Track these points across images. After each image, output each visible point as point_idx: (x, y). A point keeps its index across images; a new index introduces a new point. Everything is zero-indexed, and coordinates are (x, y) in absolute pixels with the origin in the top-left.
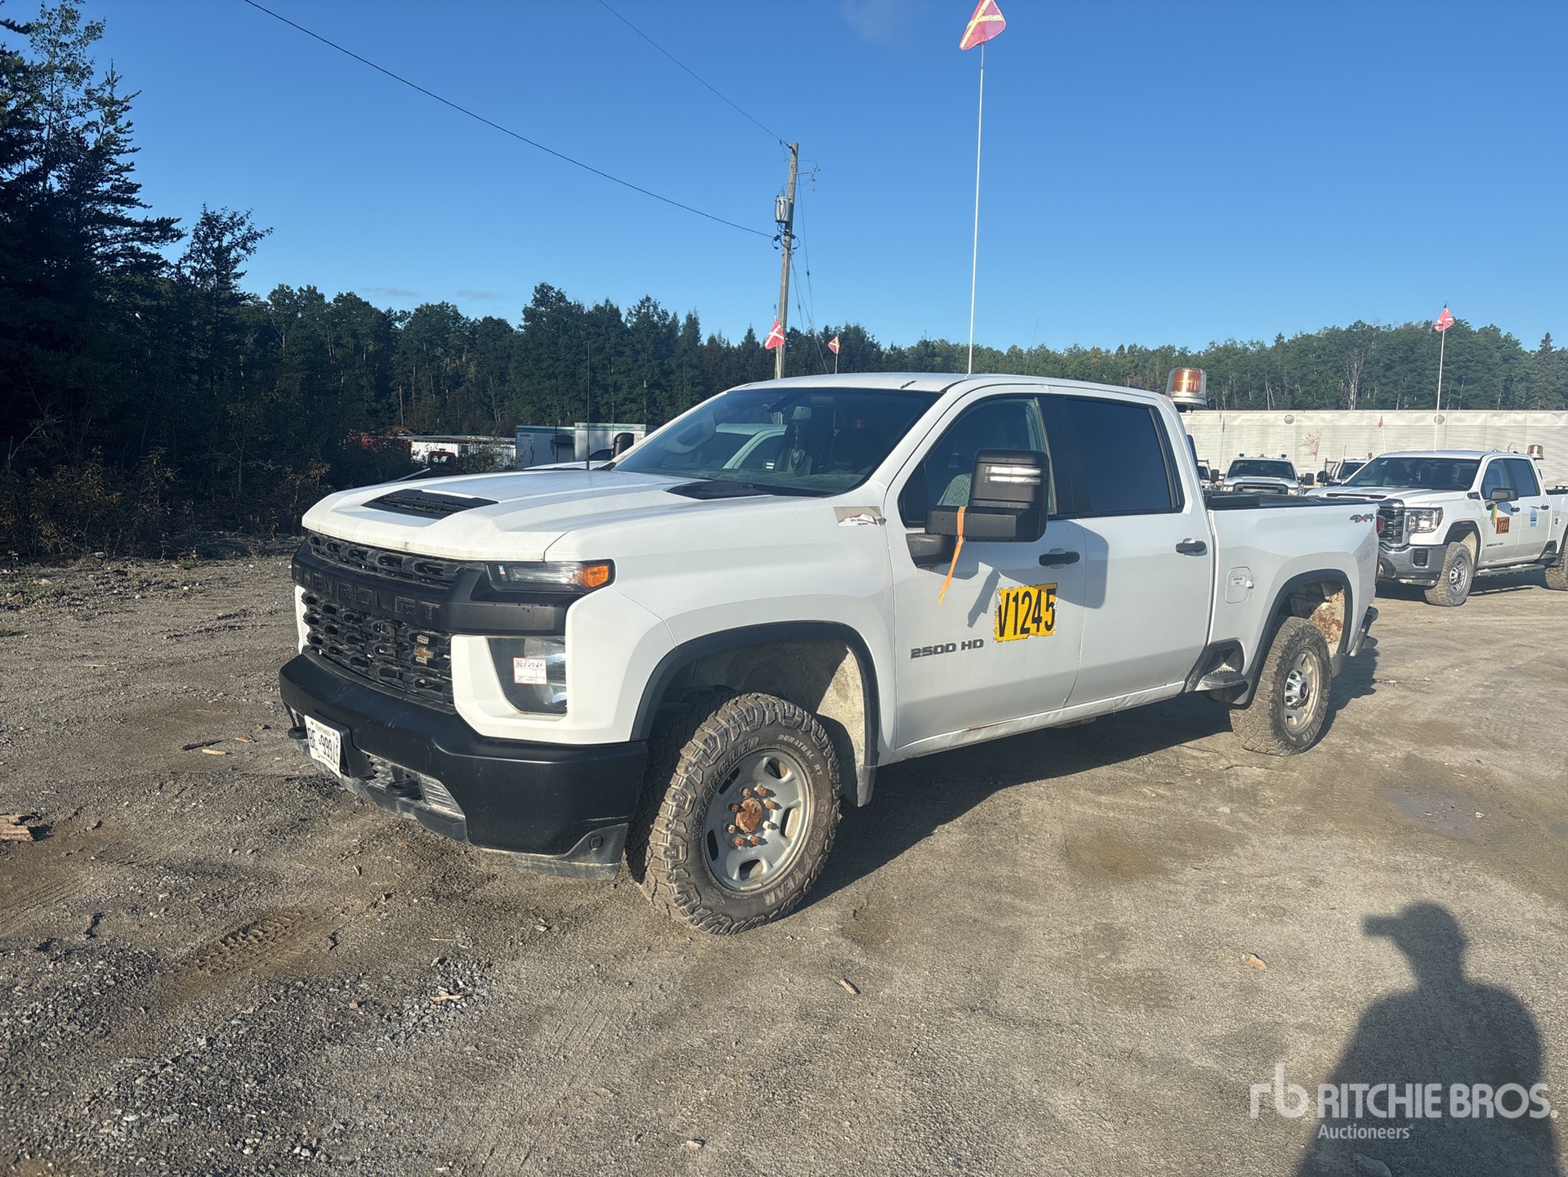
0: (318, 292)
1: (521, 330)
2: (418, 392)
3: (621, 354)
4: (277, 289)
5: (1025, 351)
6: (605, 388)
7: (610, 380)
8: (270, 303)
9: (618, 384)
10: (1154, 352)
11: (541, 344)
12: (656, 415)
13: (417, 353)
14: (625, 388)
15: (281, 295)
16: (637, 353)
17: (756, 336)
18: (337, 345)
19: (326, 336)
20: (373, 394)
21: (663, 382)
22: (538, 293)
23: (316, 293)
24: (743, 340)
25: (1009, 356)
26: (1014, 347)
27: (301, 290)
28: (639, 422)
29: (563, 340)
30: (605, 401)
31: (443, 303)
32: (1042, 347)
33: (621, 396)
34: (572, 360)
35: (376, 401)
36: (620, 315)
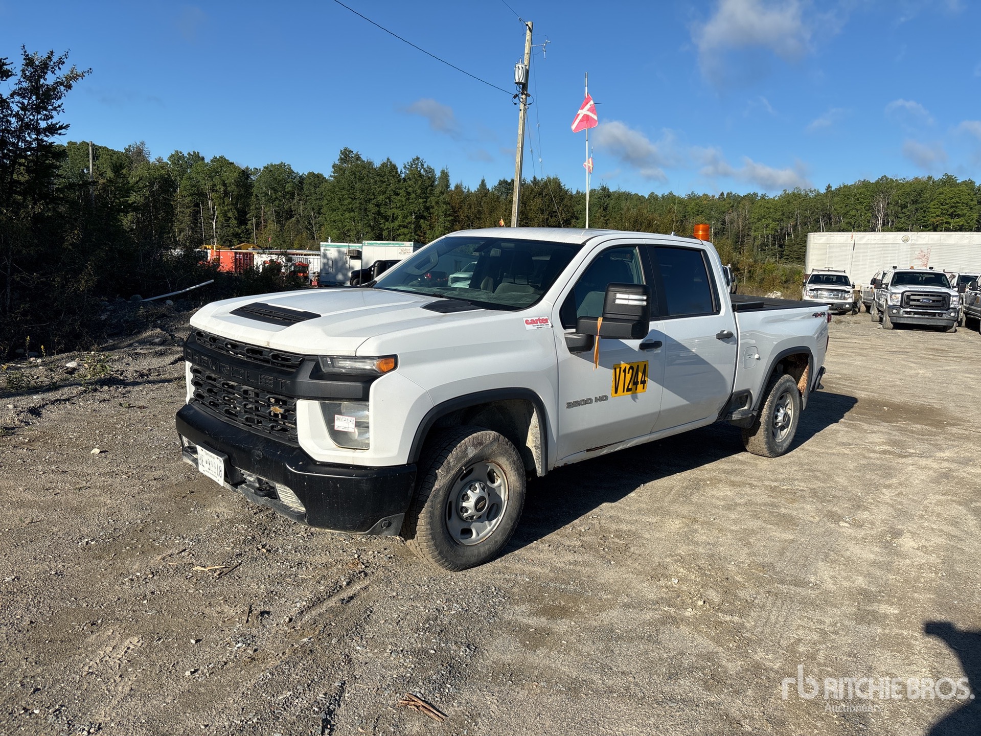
0: (200, 156)
1: (331, 178)
2: (266, 221)
3: (398, 195)
4: (174, 153)
5: (660, 195)
6: (386, 219)
7: (389, 213)
8: (170, 163)
9: (395, 216)
10: (745, 197)
11: (344, 188)
12: (420, 236)
13: (265, 196)
14: (400, 218)
15: (177, 158)
16: (409, 194)
17: (487, 184)
18: (213, 191)
19: (205, 185)
20: (236, 222)
21: (426, 214)
22: (343, 154)
23: (199, 156)
24: (478, 187)
25: (649, 199)
26: (653, 193)
27: (189, 154)
28: (410, 240)
29: (358, 185)
30: (386, 227)
31: (282, 163)
32: (671, 193)
33: (397, 223)
34: (364, 199)
35: (238, 227)
36: (397, 168)
